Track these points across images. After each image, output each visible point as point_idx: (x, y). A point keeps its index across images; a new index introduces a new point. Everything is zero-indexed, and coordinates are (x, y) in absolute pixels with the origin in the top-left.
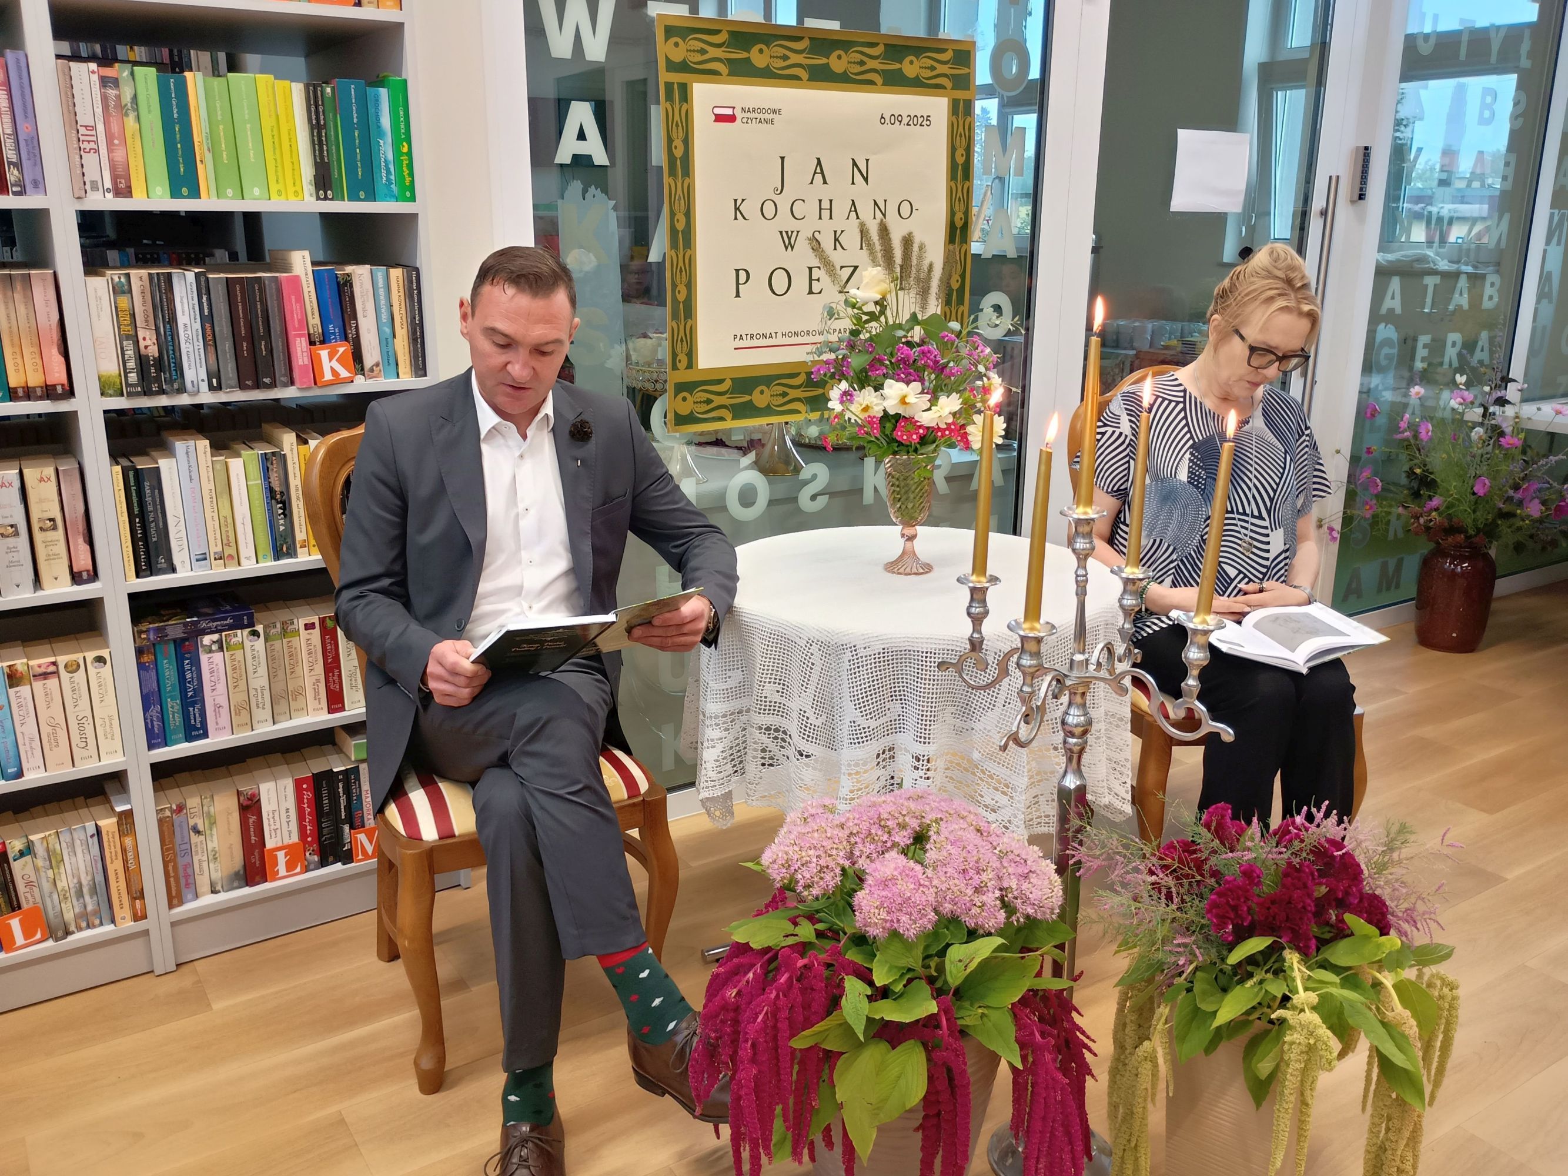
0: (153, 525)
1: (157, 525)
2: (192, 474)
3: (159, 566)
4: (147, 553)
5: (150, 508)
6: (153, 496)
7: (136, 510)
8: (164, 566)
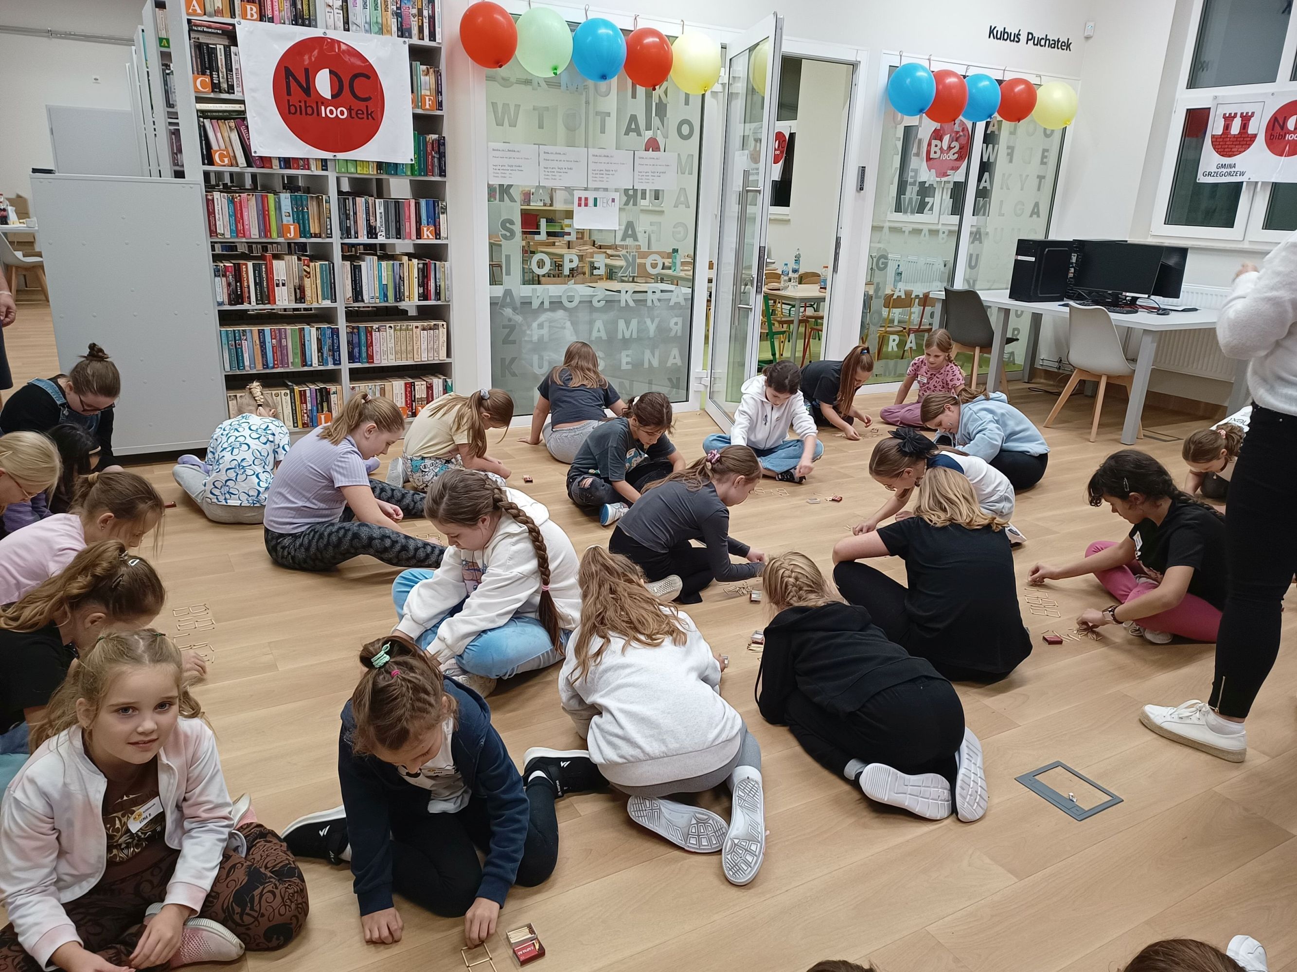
0: (358, 285)
3: (359, 299)
4: (356, 294)
5: (358, 279)
8: (361, 299)
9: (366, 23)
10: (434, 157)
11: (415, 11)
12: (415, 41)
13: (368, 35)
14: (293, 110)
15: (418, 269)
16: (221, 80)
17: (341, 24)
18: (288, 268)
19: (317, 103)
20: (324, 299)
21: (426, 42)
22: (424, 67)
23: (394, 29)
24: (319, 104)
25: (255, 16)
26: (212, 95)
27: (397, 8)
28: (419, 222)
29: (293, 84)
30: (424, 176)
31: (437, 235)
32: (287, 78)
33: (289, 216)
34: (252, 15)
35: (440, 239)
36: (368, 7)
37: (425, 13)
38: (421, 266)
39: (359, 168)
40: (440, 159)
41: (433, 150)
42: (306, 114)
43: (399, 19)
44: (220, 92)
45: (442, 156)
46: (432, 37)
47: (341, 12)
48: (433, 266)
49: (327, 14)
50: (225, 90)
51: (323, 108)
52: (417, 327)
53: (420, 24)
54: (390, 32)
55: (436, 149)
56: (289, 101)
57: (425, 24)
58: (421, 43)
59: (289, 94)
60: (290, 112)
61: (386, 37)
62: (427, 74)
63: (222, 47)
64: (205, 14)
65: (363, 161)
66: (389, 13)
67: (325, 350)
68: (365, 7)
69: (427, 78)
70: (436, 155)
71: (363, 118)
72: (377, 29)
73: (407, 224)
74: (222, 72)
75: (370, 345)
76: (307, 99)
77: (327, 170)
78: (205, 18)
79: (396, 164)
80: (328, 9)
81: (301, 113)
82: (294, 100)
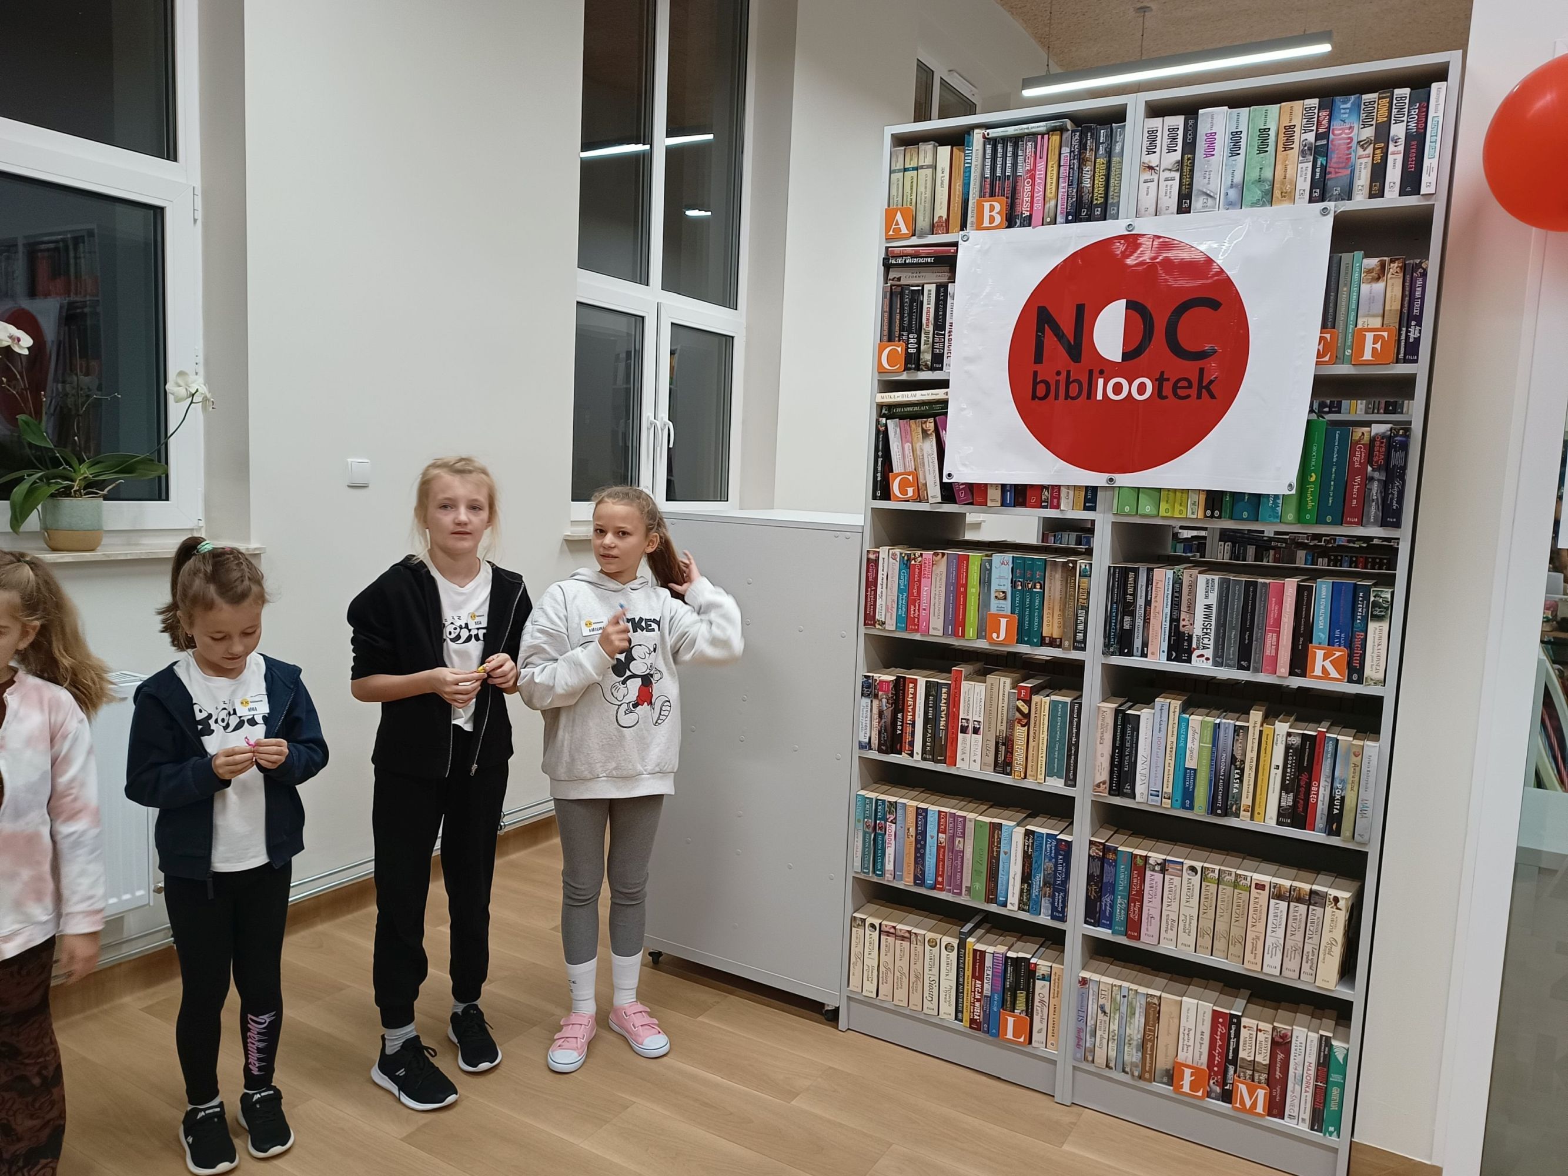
0: (1127, 758)
1: (1130, 759)
2: (1164, 727)
3: (1125, 791)
4: (1119, 777)
5: (1128, 745)
6: (1132, 736)
7: (1118, 743)
8: (1129, 791)
9: (1232, 186)
10: (1372, 479)
11: (1369, 133)
12: (1361, 202)
13: (1235, 213)
14: (1041, 390)
15: (1288, 747)
16: (923, 347)
17: (1172, 201)
18: (990, 699)
19: (1091, 372)
20: (1049, 773)
21: (1392, 198)
22: (1373, 262)
23: (1304, 184)
24: (1095, 374)
25: (998, 219)
26: (904, 376)
27: (1318, 137)
28: (1303, 633)
29: (1050, 339)
30: (1333, 523)
31: (1355, 670)
32: (1040, 329)
33: (1005, 598)
34: (992, 219)
35: (1360, 681)
36: (1242, 151)
37: (1398, 130)
38: (1296, 741)
39: (1163, 506)
40: (1385, 485)
41: (1370, 460)
42: (1067, 396)
43: (1320, 160)
44: (918, 368)
45: (1395, 475)
46: (1411, 182)
47: (1177, 175)
48: (1330, 747)
49: (1143, 186)
50: (926, 365)
51: (1101, 381)
52: (1260, 887)
53: (1378, 159)
54: (1289, 196)
55: (1379, 458)
56: (1035, 373)
57: (1390, 158)
58: (1377, 204)
59: (1039, 358)
60: (1034, 397)
61: (1280, 209)
62: (1380, 274)
63: (933, 287)
64: (914, 235)
65: (1175, 490)
66: (1295, 153)
67: (1038, 880)
68: (1234, 151)
69: (1380, 286)
70: (1376, 475)
71: (1188, 396)
72: (1259, 194)
73: (1271, 638)
74: (927, 333)
75: (1136, 897)
76: (1073, 366)
77: (1093, 509)
78: (914, 241)
79: (1258, 497)
80: (1147, 175)
81: (1056, 398)
82: (1045, 371)
